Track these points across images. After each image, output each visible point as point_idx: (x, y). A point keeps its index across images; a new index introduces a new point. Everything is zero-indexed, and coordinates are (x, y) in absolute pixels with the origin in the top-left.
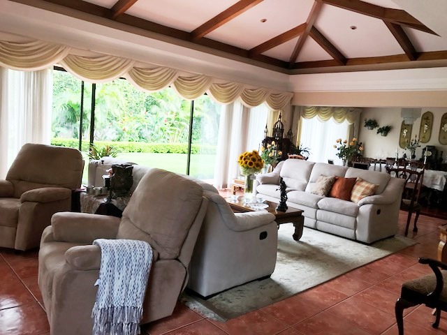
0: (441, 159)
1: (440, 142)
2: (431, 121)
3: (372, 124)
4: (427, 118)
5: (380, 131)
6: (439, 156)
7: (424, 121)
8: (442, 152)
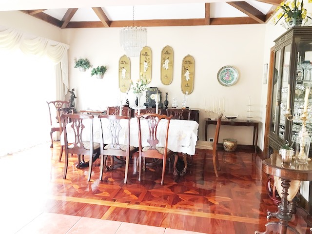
0: (167, 103)
1: (162, 82)
2: (150, 57)
3: (84, 64)
4: (146, 54)
5: (95, 72)
6: (164, 99)
7: (143, 58)
8: (167, 93)
